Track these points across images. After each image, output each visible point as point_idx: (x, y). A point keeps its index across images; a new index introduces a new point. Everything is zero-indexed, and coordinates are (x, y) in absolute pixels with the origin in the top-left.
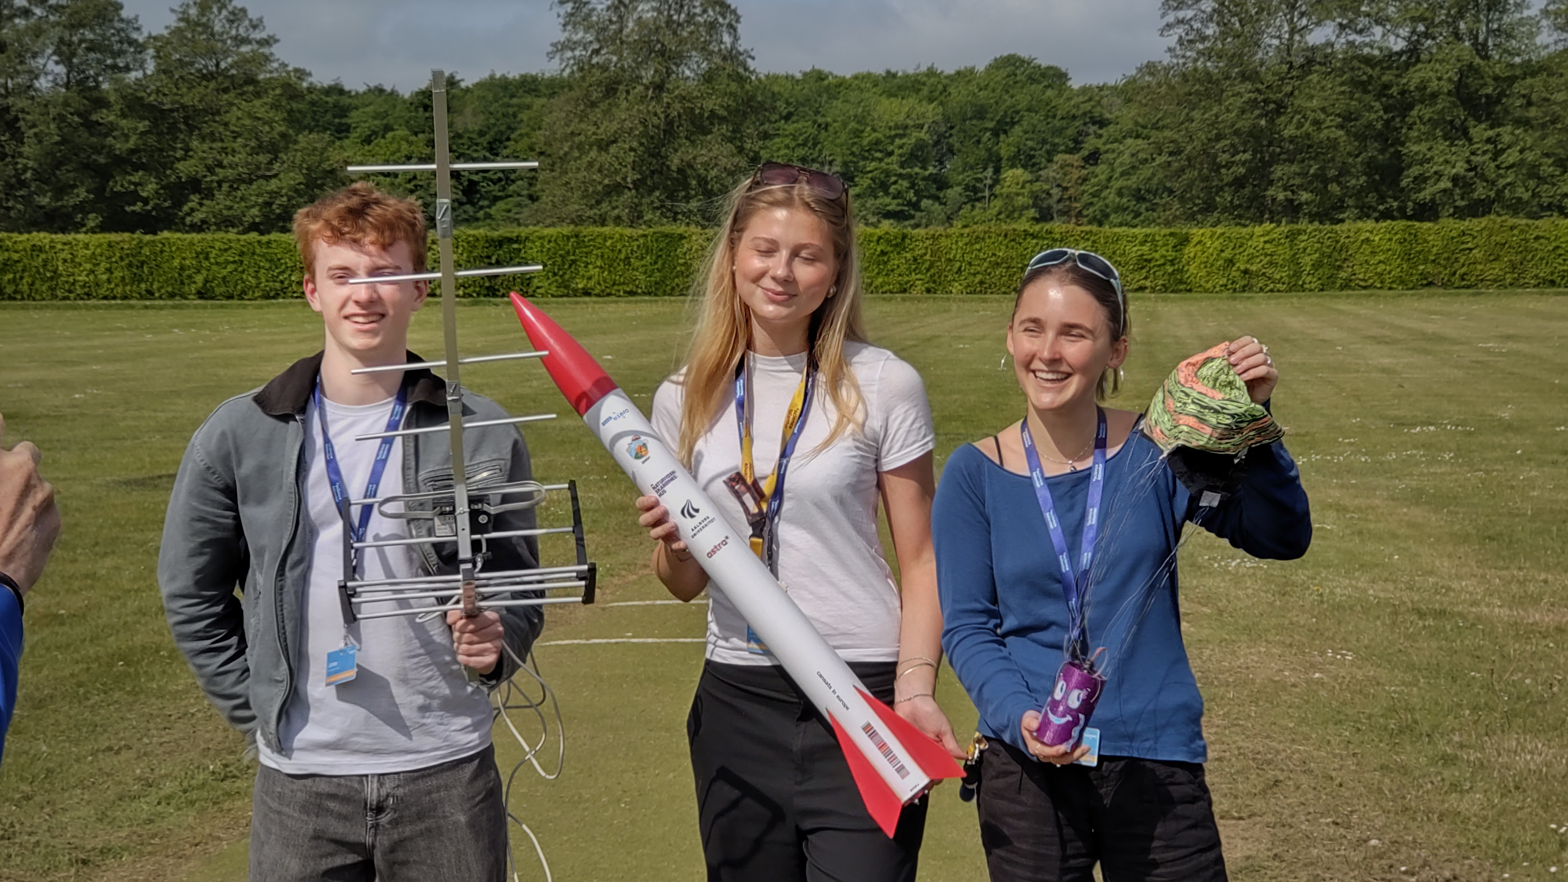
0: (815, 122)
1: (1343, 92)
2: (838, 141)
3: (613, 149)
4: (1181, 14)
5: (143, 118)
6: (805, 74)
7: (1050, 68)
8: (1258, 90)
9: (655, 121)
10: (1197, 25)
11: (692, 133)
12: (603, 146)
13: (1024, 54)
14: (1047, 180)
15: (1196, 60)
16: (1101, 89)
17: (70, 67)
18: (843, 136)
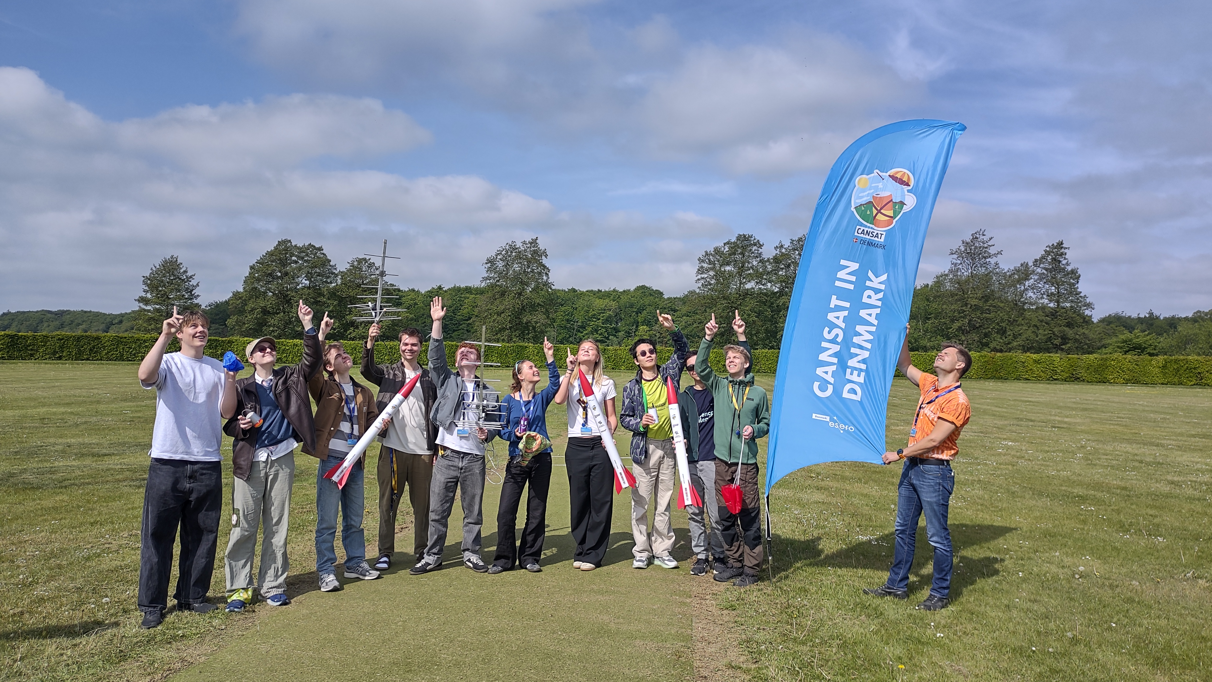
0: (572, 307)
1: (757, 305)
2: (580, 314)
3: (502, 315)
4: (703, 276)
5: (336, 300)
6: (569, 290)
7: (656, 290)
8: (729, 303)
9: (518, 306)
10: (708, 280)
11: (531, 311)
12: (499, 314)
13: (647, 285)
14: (655, 330)
15: (708, 292)
16: (675, 298)
17: (311, 281)
18: (582, 312)
